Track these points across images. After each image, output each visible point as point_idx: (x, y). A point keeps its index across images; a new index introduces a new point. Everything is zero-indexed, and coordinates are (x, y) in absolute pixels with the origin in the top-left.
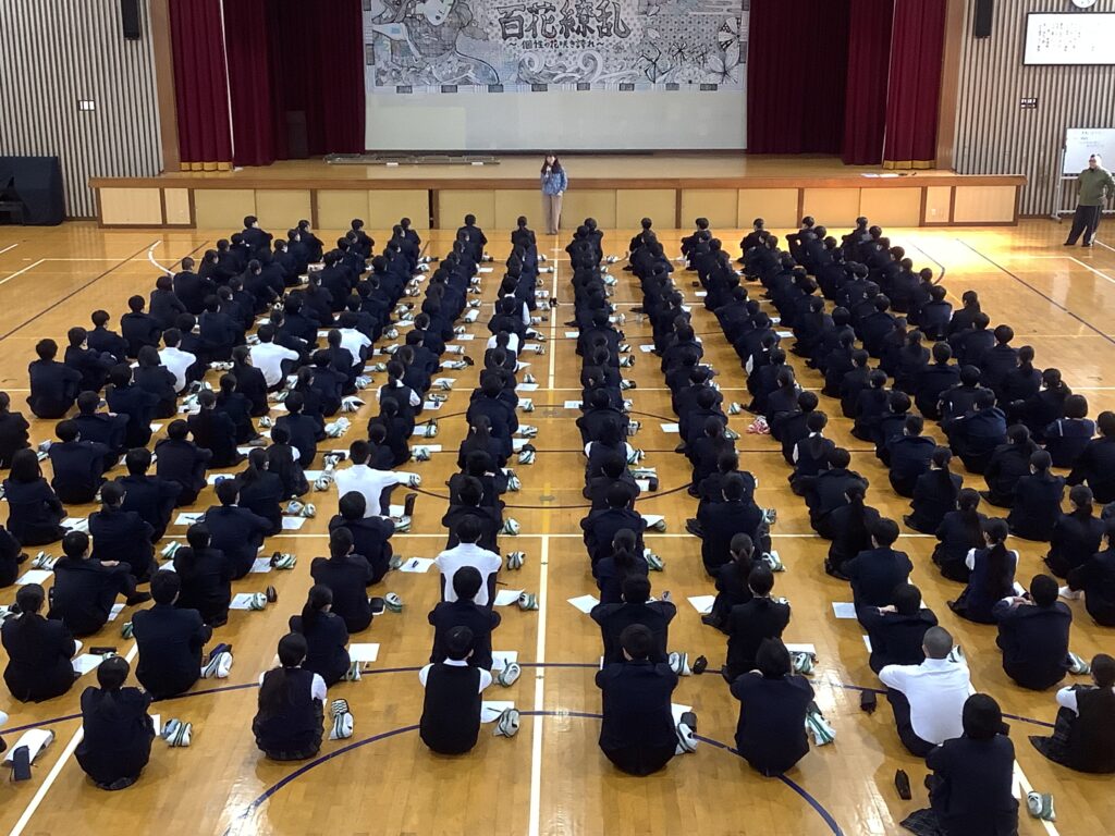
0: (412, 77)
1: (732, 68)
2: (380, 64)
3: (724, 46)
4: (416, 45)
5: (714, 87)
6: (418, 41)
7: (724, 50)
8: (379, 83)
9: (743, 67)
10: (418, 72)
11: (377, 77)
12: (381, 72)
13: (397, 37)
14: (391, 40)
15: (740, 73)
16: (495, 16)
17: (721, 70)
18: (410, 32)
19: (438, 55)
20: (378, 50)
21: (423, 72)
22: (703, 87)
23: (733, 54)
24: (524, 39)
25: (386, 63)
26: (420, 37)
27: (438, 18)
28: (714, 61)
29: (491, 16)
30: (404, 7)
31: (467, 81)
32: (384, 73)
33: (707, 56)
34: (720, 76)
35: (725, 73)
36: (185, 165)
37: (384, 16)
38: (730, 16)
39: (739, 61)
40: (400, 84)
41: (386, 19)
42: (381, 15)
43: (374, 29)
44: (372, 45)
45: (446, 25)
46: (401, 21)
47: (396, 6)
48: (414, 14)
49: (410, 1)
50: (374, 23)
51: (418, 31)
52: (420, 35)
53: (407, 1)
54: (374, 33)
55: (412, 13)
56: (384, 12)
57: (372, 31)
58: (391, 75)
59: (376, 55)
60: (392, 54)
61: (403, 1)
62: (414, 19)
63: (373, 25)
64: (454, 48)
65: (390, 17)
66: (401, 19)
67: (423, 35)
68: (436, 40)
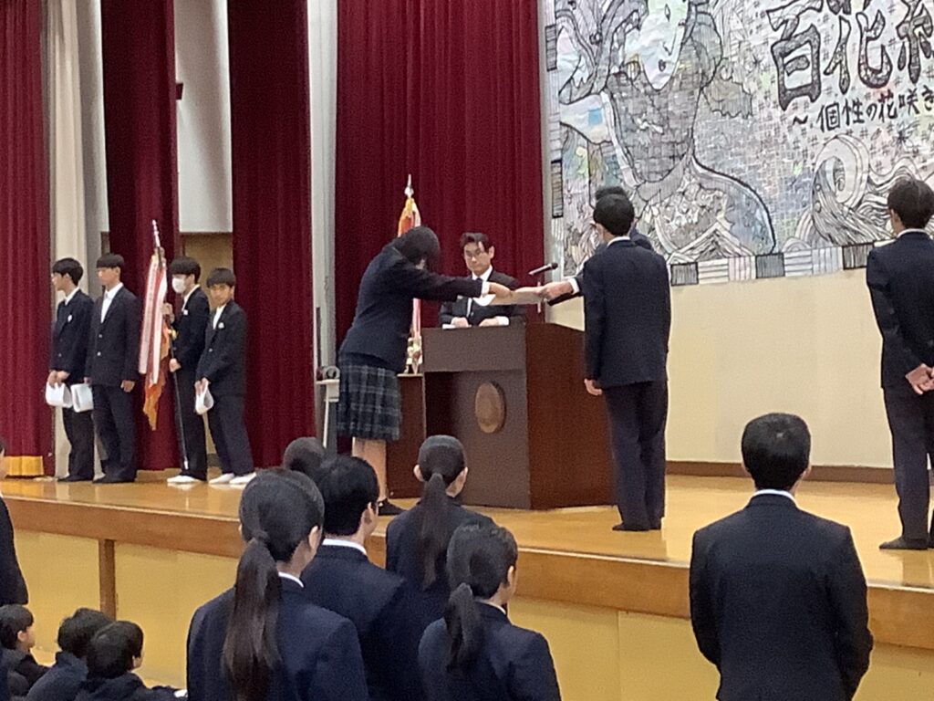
2: (572, 215)
6: (630, 139)
8: (570, 266)
13: (596, 133)
14: (588, 141)
16: (764, 37)
18: (616, 116)
19: (664, 175)
20: (568, 173)
24: (824, 100)
26: (633, 126)
27: (662, 65)
29: (755, 40)
30: (607, 45)
31: (715, 250)
37: (577, 77)
41: (578, 88)
42: (572, 78)
43: (563, 121)
44: (560, 161)
45: (676, 83)
46: (603, 90)
47: (595, 47)
48: (623, 63)
49: (616, 30)
50: (565, 104)
51: (630, 111)
52: (633, 121)
53: (613, 29)
54: (565, 129)
55: (621, 61)
56: (577, 68)
57: (561, 123)
58: (588, 239)
59: (565, 191)
60: (590, 182)
61: (604, 34)
62: (623, 79)
63: (561, 105)
64: (690, 151)
65: (585, 81)
66: (603, 85)
67: (639, 121)
68: (659, 130)
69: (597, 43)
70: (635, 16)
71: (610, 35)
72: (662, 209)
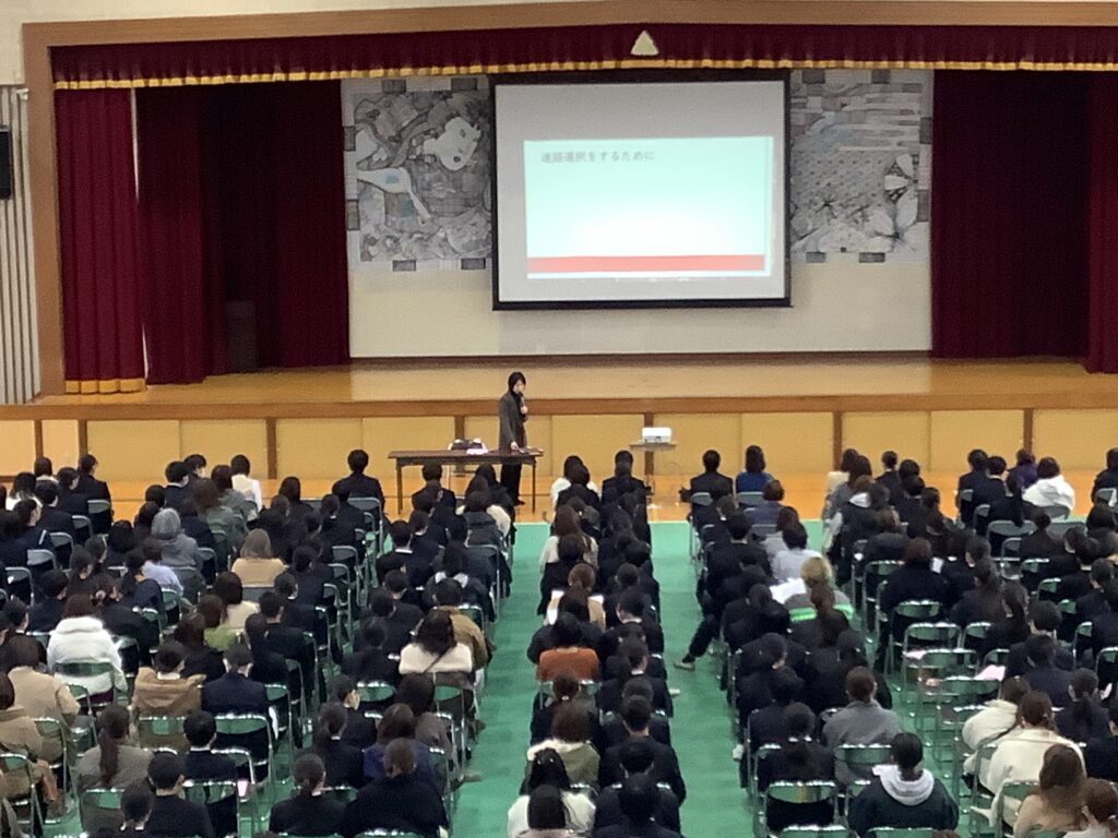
0: (416, 248)
1: (907, 229)
2: (368, 229)
3: (894, 196)
4: (423, 200)
5: (880, 257)
6: (426, 194)
7: (895, 202)
8: (366, 256)
9: (924, 228)
10: (425, 240)
11: (362, 247)
12: (369, 241)
13: (393, 188)
14: (385, 192)
15: (919, 237)
17: (890, 232)
18: (414, 182)
19: (457, 214)
20: (365, 207)
21: (434, 239)
22: (865, 257)
23: (909, 208)
25: (377, 227)
26: (429, 187)
27: (457, 159)
28: (880, 219)
30: (406, 144)
32: (373, 242)
33: (868, 211)
34: (888, 241)
35: (896, 236)
36: (72, 385)
37: (375, 158)
38: (903, 153)
39: (919, 219)
40: (398, 257)
41: (377, 162)
42: (370, 157)
43: (360, 178)
44: (357, 201)
45: (469, 169)
46: (401, 166)
47: (394, 144)
48: (421, 155)
49: (415, 137)
50: (363, 170)
51: (427, 179)
52: (429, 184)
53: (410, 137)
54: (361, 184)
55: (418, 153)
56: (375, 152)
57: (358, 180)
58: (385, 244)
59: (362, 217)
60: (386, 213)
61: (403, 136)
62: (421, 162)
63: (361, 172)
64: (480, 205)
65: (383, 159)
66: (401, 162)
67: (435, 185)
68: (454, 191)
69: (396, 141)
70: (432, 132)
71: (408, 139)
72: (455, 230)
